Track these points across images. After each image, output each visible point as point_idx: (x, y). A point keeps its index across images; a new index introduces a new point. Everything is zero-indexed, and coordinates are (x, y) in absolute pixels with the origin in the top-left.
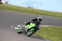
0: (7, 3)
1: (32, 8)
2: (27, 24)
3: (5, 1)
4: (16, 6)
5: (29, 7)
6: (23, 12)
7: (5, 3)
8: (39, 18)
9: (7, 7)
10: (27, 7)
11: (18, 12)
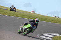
0: (34, 12)
1: (59, 17)
2: (25, 25)
3: (32, 11)
4: (42, 15)
5: (55, 17)
6: (49, 21)
7: (32, 12)
8: (36, 19)
9: (34, 16)
10: (53, 17)
11: (44, 21)
